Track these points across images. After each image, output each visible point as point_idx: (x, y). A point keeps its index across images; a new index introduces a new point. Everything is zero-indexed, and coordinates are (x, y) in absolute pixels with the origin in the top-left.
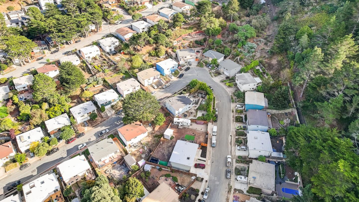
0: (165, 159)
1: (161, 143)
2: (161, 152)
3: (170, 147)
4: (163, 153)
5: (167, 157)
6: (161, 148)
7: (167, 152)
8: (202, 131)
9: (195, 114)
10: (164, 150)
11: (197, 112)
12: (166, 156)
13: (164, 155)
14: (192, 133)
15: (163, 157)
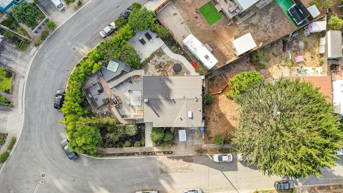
0: (274, 10)
1: (262, 44)
2: (273, 27)
3: (252, 25)
4: (271, 22)
5: (271, 10)
6: (269, 34)
7: (264, 18)
8: (177, 11)
9: (156, 58)
10: (266, 26)
11: (148, 60)
12: (271, 13)
13: (272, 17)
14: (198, 20)
15: (276, 15)
